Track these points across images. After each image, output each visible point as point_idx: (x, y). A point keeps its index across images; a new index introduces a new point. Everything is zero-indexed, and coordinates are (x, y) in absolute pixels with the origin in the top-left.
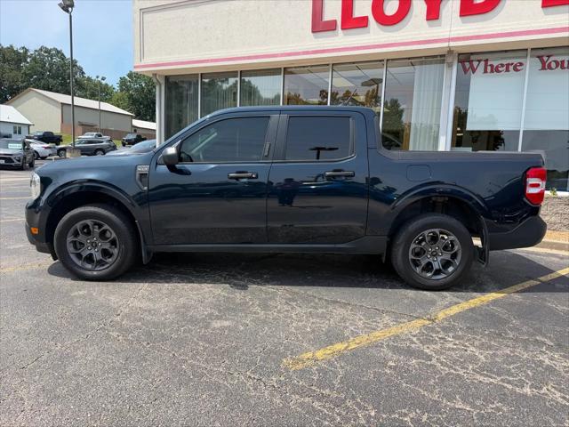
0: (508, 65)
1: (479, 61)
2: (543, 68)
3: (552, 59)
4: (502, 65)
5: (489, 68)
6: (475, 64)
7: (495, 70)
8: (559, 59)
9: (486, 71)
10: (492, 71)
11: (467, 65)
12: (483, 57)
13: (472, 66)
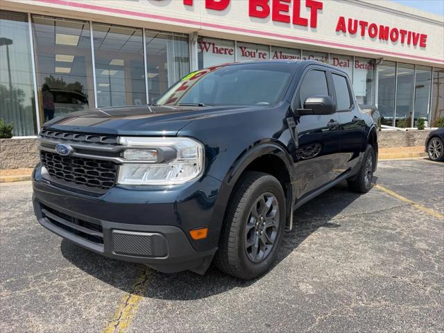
0: (225, 49)
1: (210, 44)
2: (243, 55)
3: (246, 50)
4: (223, 49)
5: (215, 49)
6: (207, 45)
7: (219, 52)
8: (250, 51)
9: (214, 52)
10: (217, 53)
11: (203, 45)
12: (212, 41)
13: (205, 47)
